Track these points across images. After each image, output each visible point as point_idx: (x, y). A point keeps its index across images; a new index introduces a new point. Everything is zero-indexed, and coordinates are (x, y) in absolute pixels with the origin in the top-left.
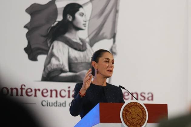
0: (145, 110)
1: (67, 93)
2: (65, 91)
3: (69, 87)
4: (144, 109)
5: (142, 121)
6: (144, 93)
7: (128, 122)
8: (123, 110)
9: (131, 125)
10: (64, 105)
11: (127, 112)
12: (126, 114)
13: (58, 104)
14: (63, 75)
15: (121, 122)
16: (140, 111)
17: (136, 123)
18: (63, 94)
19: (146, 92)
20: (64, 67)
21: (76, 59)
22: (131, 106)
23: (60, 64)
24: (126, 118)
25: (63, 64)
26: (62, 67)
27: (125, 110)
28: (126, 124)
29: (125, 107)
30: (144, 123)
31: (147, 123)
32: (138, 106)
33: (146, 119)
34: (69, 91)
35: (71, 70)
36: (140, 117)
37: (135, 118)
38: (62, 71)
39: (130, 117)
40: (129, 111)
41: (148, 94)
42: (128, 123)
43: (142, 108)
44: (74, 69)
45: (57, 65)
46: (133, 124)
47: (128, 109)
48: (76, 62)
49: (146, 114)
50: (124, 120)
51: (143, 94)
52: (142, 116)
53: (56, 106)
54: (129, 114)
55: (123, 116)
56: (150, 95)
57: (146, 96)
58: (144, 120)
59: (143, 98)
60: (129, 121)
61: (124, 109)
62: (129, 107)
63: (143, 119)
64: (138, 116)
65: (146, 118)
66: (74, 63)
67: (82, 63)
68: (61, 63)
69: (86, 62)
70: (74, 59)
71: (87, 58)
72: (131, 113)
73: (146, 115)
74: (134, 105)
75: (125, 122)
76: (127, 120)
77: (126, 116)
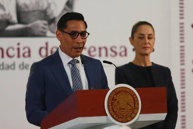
0: (136, 97)
1: (16, 52)
2: (13, 49)
3: (19, 44)
4: (136, 95)
5: (133, 112)
6: (115, 47)
8: (109, 98)
9: (119, 118)
10: (13, 67)
11: (113, 101)
12: (112, 103)
13: (5, 67)
14: (10, 28)
15: (107, 115)
16: (131, 98)
17: (126, 115)
18: (11, 52)
19: (118, 46)
20: (11, 18)
21: (26, 6)
22: (119, 92)
23: (5, 14)
24: (113, 108)
25: (9, 14)
26: (9, 18)
27: (110, 98)
28: (112, 116)
29: (111, 94)
30: (136, 114)
31: (140, 114)
32: (128, 93)
33: (138, 109)
34: (18, 49)
35: (20, 21)
36: (131, 106)
37: (124, 109)
38: (9, 23)
39: (118, 107)
40: (116, 100)
41: (121, 48)
42: (115, 116)
43: (133, 94)
44: (24, 20)
45: (2, 16)
46: (122, 117)
47: (114, 96)
48: (26, 10)
49: (138, 102)
50: (110, 112)
51: (114, 49)
52: (133, 105)
53: (3, 69)
54: (116, 103)
55: (108, 106)
56: (123, 49)
57: (118, 51)
58: (136, 110)
59: (113, 54)
60: (116, 113)
61: (109, 97)
62: (116, 94)
63: (135, 108)
64: (128, 105)
65: (138, 107)
66: (24, 12)
67: (34, 11)
68: (7, 12)
69: (39, 10)
70: (23, 7)
71: (41, 4)
72: (118, 102)
73: (138, 104)
74: (122, 91)
75: (111, 114)
76: (114, 111)
77: (112, 106)
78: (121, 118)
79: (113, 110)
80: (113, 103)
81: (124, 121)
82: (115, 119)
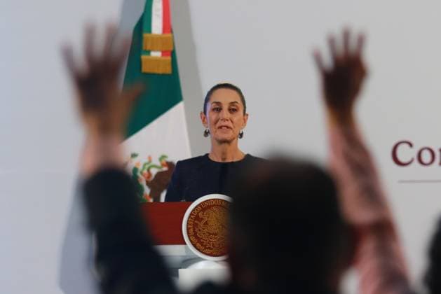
7: (199, 242)
8: (189, 217)
9: (206, 248)
11: (196, 222)
12: (195, 225)
15: (185, 243)
24: (196, 233)
27: (192, 217)
28: (195, 246)
29: (194, 210)
37: (216, 234)
39: (206, 230)
40: (202, 219)
42: (198, 245)
46: (212, 247)
47: (200, 214)
50: (190, 239)
54: (201, 224)
55: (188, 229)
60: (202, 241)
61: (191, 214)
62: (204, 210)
72: (206, 223)
74: (214, 205)
75: (191, 241)
76: (197, 237)
77: (194, 229)
78: (209, 248)
79: (195, 235)
80: (197, 224)
81: (214, 253)
82: (199, 250)
